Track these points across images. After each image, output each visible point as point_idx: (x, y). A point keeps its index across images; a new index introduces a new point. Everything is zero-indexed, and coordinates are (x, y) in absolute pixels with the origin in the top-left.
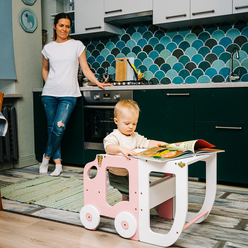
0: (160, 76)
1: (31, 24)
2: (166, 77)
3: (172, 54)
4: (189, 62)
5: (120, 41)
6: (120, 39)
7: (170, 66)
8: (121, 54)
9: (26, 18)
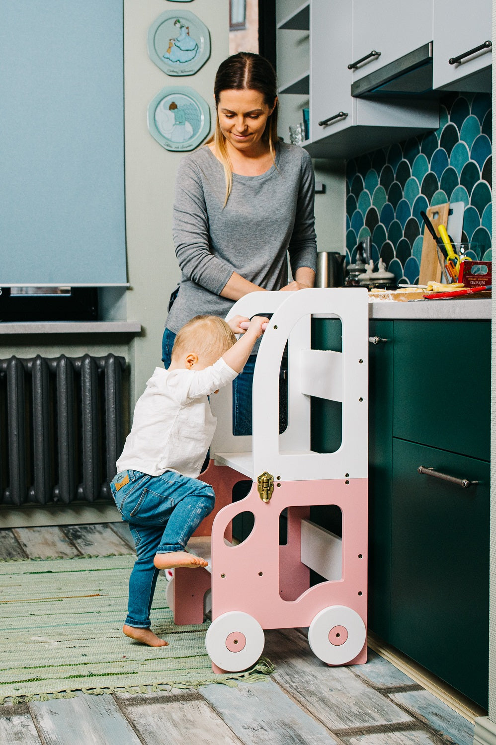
1: (188, 127)
6: (439, 143)
8: (441, 192)
9: (171, 114)
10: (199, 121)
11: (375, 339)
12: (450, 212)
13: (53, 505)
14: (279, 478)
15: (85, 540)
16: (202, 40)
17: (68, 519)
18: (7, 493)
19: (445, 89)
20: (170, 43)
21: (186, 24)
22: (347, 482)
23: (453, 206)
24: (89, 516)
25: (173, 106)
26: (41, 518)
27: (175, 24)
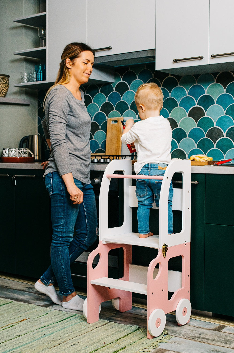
2: (179, 148)
3: (187, 114)
4: (212, 127)
5: (114, 91)
6: (114, 89)
7: (185, 132)
8: (115, 112)
11: (196, 182)
14: (168, 246)
22: (185, 245)
23: (125, 118)
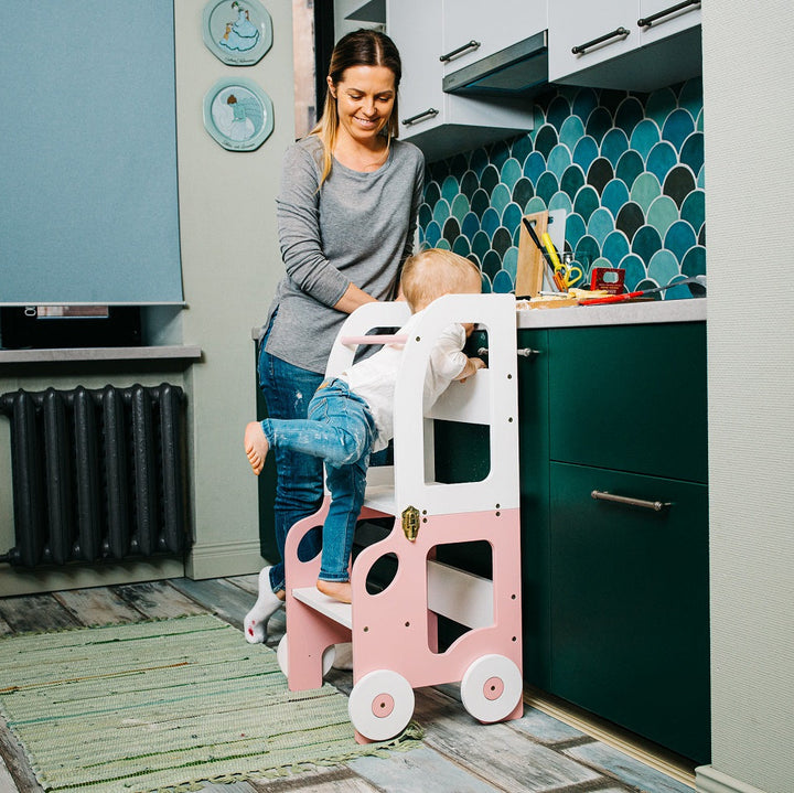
0: (632, 275)
1: (249, 124)
2: (647, 279)
3: (662, 188)
5: (534, 151)
6: (534, 146)
7: (657, 235)
8: (536, 200)
9: (230, 109)
10: (261, 118)
11: (526, 352)
12: (550, 220)
13: (101, 562)
14: (425, 512)
15: (144, 601)
16: (263, 26)
17: (119, 578)
18: (47, 551)
19: (563, 83)
20: (228, 28)
21: (246, 7)
22: (498, 514)
23: (553, 213)
24: (143, 574)
25: (232, 100)
26: (87, 579)
27: (233, 6)
